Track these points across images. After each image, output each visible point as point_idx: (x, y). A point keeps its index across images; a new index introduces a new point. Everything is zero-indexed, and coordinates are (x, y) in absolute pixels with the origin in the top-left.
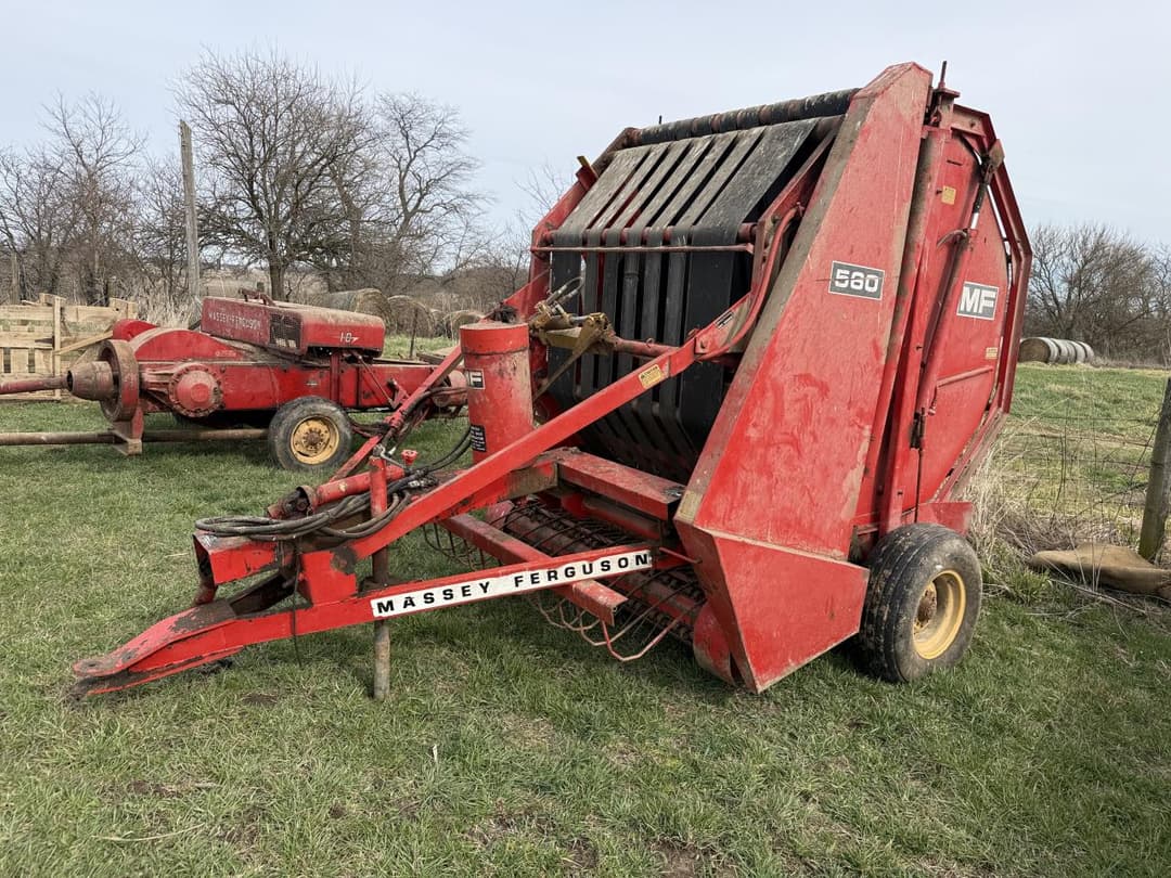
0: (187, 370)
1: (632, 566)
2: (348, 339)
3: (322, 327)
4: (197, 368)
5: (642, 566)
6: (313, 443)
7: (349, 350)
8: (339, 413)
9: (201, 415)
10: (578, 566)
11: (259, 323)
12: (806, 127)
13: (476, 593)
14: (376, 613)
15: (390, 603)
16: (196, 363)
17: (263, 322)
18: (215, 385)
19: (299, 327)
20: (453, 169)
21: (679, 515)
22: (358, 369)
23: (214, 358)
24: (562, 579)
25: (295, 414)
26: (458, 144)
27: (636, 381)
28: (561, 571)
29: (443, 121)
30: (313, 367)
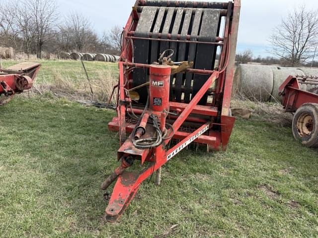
5: (208, 129)
13: (184, 146)
14: (167, 159)
15: (170, 155)
21: (223, 114)
24: (197, 137)
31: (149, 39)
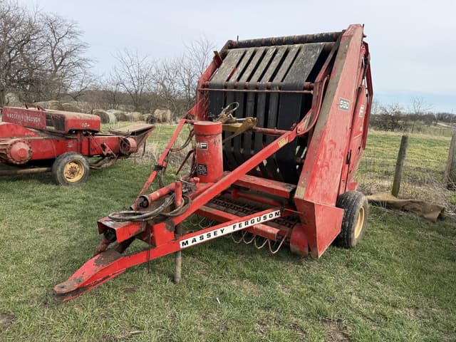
0: (15, 143)
1: (274, 217)
2: (86, 126)
3: (75, 121)
4: (19, 141)
5: (277, 216)
6: (73, 172)
7: (85, 130)
8: (84, 159)
9: (22, 163)
10: (255, 219)
11: (39, 120)
12: (320, 46)
13: (219, 234)
14: (181, 247)
15: (187, 242)
16: (18, 139)
17: (42, 119)
18: (29, 149)
19: (64, 121)
20: (76, 48)
21: (296, 196)
22: (89, 139)
23: (24, 136)
24: (250, 225)
25: (65, 160)
26: (78, 37)
27: (277, 145)
28: (250, 222)
29: (71, 27)
30: (70, 139)
31: (224, 90)
